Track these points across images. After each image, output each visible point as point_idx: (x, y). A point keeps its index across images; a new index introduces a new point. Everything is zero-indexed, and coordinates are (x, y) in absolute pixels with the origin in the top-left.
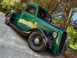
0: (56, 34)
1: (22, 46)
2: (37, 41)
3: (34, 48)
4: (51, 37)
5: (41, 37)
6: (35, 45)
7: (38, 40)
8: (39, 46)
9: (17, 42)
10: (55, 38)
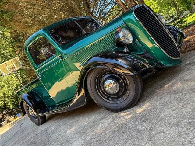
0: (127, 32)
1: (100, 126)
2: (111, 86)
3: (122, 104)
4: (126, 50)
5: (110, 72)
6: (118, 98)
7: (113, 82)
8: (126, 90)
9: (83, 132)
10: (134, 40)
